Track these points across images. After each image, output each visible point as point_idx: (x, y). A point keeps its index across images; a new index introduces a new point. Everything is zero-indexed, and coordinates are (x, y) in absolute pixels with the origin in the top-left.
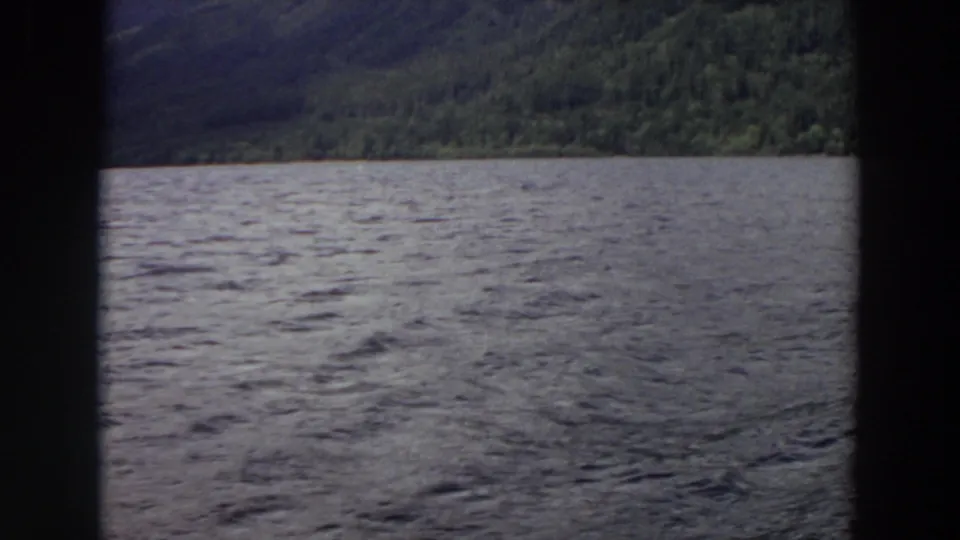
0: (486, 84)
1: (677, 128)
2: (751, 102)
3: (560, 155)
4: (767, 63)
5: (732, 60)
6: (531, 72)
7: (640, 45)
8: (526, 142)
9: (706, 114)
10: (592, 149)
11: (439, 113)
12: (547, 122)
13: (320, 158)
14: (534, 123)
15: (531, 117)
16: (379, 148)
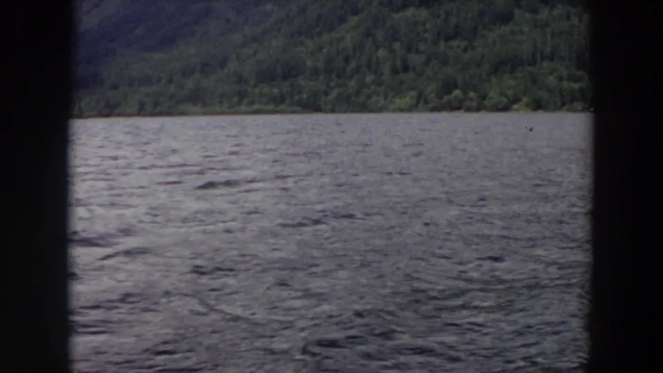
0: (223, 63)
1: (358, 93)
2: (411, 75)
3: (274, 112)
4: (422, 47)
5: (397, 45)
6: (254, 54)
7: (334, 35)
8: (252, 103)
9: (379, 84)
10: (299, 109)
11: (190, 83)
12: (266, 89)
13: (108, 115)
14: (257, 90)
15: (255, 86)
16: (149, 108)
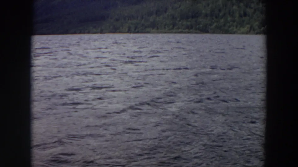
0: (166, 10)
1: (224, 25)
2: (247, 18)
3: (188, 33)
4: (252, 5)
5: (241, 5)
6: (180, 6)
8: (178, 28)
9: (234, 21)
10: (199, 31)
11: (151, 19)
12: (185, 23)
13: (114, 32)
14: (181, 23)
15: (180, 21)
16: (133, 29)
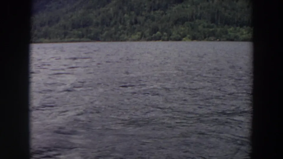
0: (58, 21)
1: (115, 33)
2: (138, 25)
3: (79, 41)
4: (143, 13)
5: (133, 13)
6: (71, 17)
7: (104, 8)
8: (70, 37)
9: (125, 29)
10: (90, 40)
12: (76, 31)
14: (72, 32)
15: (71, 30)
